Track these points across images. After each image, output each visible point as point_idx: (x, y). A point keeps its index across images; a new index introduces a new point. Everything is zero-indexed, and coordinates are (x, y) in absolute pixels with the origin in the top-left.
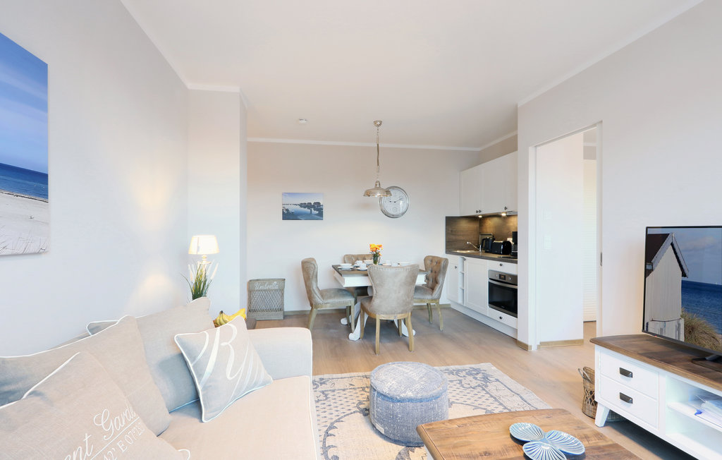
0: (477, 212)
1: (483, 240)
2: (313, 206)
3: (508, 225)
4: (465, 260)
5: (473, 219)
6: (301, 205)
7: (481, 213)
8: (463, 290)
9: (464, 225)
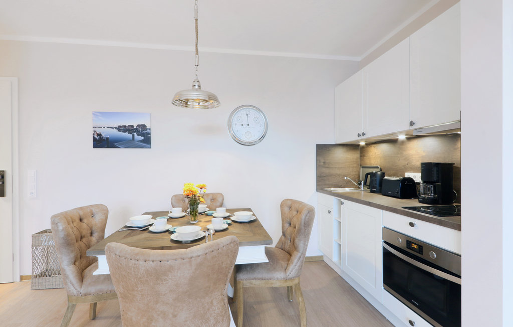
0: (359, 135)
1: (367, 174)
2: (137, 130)
3: (405, 153)
4: (342, 203)
5: (352, 147)
6: (119, 128)
7: (365, 137)
8: (340, 245)
9: (341, 155)
